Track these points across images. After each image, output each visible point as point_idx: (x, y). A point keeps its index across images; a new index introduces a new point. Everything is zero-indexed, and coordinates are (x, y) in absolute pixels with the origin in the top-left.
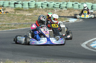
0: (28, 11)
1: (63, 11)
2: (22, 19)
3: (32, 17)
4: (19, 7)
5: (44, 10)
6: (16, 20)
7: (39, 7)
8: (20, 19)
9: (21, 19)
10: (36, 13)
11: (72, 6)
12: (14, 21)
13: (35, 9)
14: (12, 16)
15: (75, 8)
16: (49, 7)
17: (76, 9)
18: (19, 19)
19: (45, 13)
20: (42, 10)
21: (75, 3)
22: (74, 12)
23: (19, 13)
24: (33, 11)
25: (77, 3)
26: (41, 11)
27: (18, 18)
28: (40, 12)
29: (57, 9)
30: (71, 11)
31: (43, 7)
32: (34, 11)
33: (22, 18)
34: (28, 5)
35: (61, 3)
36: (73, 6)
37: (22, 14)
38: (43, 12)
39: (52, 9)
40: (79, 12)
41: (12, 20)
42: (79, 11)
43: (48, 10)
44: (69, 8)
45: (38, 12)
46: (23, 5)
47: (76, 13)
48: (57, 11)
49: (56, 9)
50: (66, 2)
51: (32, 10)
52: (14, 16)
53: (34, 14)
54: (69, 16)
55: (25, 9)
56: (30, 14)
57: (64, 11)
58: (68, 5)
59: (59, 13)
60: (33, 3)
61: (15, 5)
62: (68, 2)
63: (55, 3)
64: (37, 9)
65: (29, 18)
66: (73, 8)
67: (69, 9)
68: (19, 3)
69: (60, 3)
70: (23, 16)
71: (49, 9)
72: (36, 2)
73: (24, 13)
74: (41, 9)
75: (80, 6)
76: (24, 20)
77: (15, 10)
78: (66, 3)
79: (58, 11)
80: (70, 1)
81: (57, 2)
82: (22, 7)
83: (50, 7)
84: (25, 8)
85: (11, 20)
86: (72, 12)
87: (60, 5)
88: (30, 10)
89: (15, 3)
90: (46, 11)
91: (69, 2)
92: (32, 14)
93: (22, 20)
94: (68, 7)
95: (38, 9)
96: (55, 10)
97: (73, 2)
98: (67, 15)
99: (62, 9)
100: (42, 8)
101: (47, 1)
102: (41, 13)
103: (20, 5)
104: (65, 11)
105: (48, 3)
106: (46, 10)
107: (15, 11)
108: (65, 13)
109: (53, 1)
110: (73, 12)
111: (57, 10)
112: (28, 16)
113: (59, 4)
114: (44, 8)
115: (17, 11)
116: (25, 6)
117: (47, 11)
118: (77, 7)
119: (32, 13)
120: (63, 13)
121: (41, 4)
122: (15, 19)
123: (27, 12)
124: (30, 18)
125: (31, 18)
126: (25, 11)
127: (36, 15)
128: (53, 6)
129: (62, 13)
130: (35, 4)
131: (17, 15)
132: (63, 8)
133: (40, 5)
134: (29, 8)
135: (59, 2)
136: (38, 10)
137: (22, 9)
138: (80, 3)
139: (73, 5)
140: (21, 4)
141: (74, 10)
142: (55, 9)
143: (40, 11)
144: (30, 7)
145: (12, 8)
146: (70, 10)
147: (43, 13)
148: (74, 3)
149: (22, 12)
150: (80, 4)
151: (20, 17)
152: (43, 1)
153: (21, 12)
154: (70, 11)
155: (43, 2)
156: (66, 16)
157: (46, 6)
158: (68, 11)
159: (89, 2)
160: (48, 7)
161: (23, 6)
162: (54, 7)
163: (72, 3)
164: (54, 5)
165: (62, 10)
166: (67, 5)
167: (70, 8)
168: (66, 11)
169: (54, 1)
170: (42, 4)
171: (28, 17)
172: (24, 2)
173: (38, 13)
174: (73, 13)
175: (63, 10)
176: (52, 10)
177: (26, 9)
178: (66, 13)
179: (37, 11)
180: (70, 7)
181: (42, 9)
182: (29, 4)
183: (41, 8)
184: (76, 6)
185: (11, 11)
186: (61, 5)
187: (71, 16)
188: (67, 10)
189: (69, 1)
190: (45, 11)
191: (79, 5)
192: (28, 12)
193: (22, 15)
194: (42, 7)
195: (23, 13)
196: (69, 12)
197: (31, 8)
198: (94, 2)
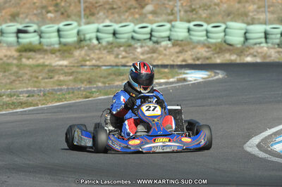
0: (58, 54)
1: (162, 49)
2: (47, 76)
3: (74, 69)
4: (30, 43)
5: (105, 48)
6: (29, 80)
7: (90, 40)
8: (40, 78)
9: (43, 79)
10: (83, 58)
11: (187, 34)
12: (24, 85)
13: (78, 47)
14: (15, 69)
15: (195, 39)
16: (118, 40)
17: (199, 42)
18: (37, 78)
19: (108, 57)
20: (100, 49)
21: (195, 25)
22: (194, 50)
23: (32, 59)
24: (72, 54)
25: (202, 26)
26: (97, 51)
27: (34, 74)
28: (92, 56)
29: (144, 45)
30: (185, 48)
31: (100, 41)
32: (77, 53)
33: (44, 75)
34: (56, 34)
35: (154, 26)
36: (190, 35)
37: (41, 61)
38: (101, 53)
39: (130, 46)
40: (207, 50)
41: (17, 82)
42: (209, 47)
43: (116, 49)
44: (177, 40)
45: (89, 56)
46: (43, 35)
47: (198, 53)
48: (143, 48)
49: (139, 44)
50: (170, 21)
51: (70, 50)
52: (20, 69)
53: (77, 63)
54: (179, 63)
55: (48, 48)
56: (65, 63)
57: (165, 50)
58: (176, 31)
59: (149, 55)
60: (72, 29)
61: (18, 37)
62: (173, 23)
63: (136, 28)
64: (84, 47)
65: (66, 74)
66: (191, 39)
67: (179, 42)
68: (31, 29)
69: (150, 27)
70: (47, 69)
71: (121, 46)
72: (79, 25)
73: (48, 59)
74: (94, 46)
75: (209, 35)
76: (52, 80)
77: (19, 51)
78: (168, 26)
79: (146, 49)
80: (181, 20)
81: (143, 22)
82: (40, 43)
83: (123, 40)
84: (47, 46)
85: (14, 81)
86: (186, 51)
87: (152, 31)
88: (65, 50)
89: (19, 31)
90: (110, 52)
91: (178, 24)
92: (71, 63)
93: (46, 80)
94: (176, 38)
95: (88, 46)
96: (136, 48)
97: (189, 21)
98: (173, 61)
99: (157, 42)
100: (99, 43)
101: (111, 21)
102: (96, 57)
103: (33, 37)
104: (168, 50)
105: (116, 27)
106: (111, 48)
107: (21, 55)
108: (167, 57)
109: (130, 21)
110: (189, 53)
111: (141, 47)
112: (63, 68)
113: (148, 30)
114: (104, 43)
115: (24, 54)
116: (49, 38)
117: (115, 53)
118: (202, 36)
119: (71, 60)
120: (160, 54)
121: (96, 30)
122: (25, 78)
123: (54, 56)
124: (68, 73)
125: (73, 72)
126: (50, 55)
127: (83, 63)
128: (130, 35)
129: (157, 57)
130: (78, 33)
131: (29, 66)
132: (160, 40)
133: (94, 35)
134: (60, 43)
135: (146, 22)
136: (86, 48)
137: (39, 47)
138: (208, 24)
139: (189, 30)
140: (35, 31)
141: (192, 46)
142: (136, 45)
143: (94, 53)
144: (63, 40)
145: (9, 45)
146: (180, 45)
147: (102, 58)
148: (191, 25)
149: (41, 56)
150: (209, 27)
151: (39, 72)
152: (99, 23)
153: (38, 56)
154: (180, 48)
155: (101, 26)
156: (172, 63)
157: (111, 35)
158: (177, 49)
159: (236, 21)
160: (117, 38)
161: (42, 40)
162: (133, 38)
163: (186, 25)
164: (134, 31)
165: (157, 46)
166: (171, 30)
167: (182, 41)
168: (170, 48)
169: (133, 22)
170: (98, 31)
171: (62, 72)
172: (43, 28)
173: (88, 58)
174: (192, 55)
175: (161, 47)
176: (128, 49)
177: (52, 47)
178: (171, 55)
179: (83, 52)
180: (181, 39)
181: (100, 45)
182: (59, 31)
183: (95, 42)
184: (199, 35)
185: (9, 53)
186: (153, 33)
187: (184, 63)
188: (174, 45)
189: (178, 20)
190: (108, 52)
191: (207, 32)
192: (57, 56)
193: (44, 66)
194: (98, 39)
195: (43, 58)
196: (177, 53)
197: (65, 45)
198: (249, 19)
